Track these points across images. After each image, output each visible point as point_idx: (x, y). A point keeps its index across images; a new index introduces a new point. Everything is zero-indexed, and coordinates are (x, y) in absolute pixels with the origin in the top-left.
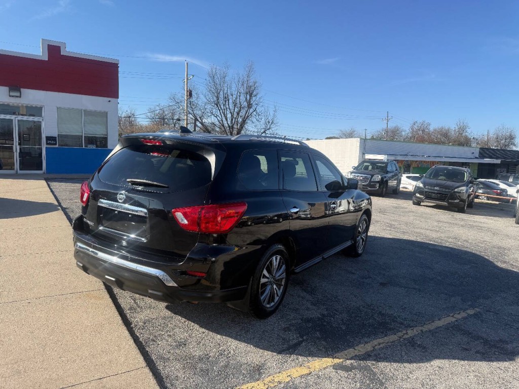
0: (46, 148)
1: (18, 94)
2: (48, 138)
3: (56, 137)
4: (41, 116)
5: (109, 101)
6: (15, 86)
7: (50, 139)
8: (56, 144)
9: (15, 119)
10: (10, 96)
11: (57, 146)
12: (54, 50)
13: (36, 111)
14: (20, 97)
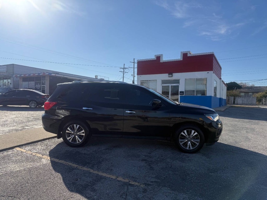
0: (180, 96)
1: (171, 76)
2: (180, 92)
3: (184, 92)
4: (179, 83)
5: (208, 73)
6: (171, 73)
7: (182, 92)
8: (183, 94)
9: (170, 85)
10: (169, 77)
11: (184, 95)
12: (185, 55)
13: (177, 81)
14: (172, 77)
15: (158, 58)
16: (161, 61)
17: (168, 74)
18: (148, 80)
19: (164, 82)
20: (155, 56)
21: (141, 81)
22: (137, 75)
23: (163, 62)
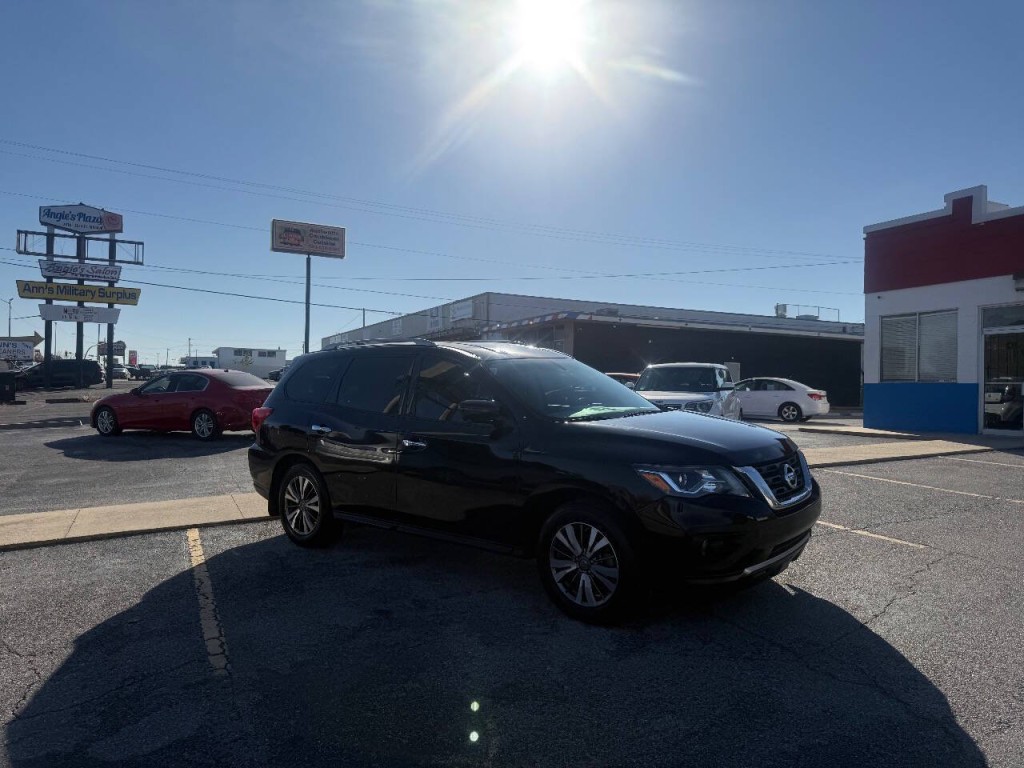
15: (963, 205)
16: (977, 218)
17: (1011, 276)
18: (915, 314)
19: (991, 316)
20: (946, 197)
21: (882, 317)
22: (865, 292)
23: (987, 223)
